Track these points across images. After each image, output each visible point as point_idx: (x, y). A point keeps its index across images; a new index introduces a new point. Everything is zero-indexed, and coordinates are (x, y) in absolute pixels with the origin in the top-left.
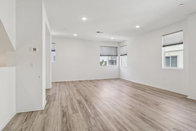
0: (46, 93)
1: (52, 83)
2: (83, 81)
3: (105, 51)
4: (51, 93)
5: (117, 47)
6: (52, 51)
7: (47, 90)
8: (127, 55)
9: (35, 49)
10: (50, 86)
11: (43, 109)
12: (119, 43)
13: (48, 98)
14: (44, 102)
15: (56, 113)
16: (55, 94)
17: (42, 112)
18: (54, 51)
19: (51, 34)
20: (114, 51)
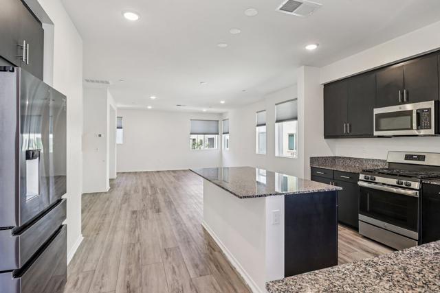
0: (110, 182)
1: (118, 173)
2: (163, 172)
3: (200, 127)
4: (115, 182)
5: (218, 121)
6: (118, 128)
7: (111, 180)
8: (228, 133)
9: (100, 136)
10: (115, 176)
11: (107, 191)
12: (221, 114)
13: (112, 186)
14: (108, 188)
15: (118, 194)
16: (120, 182)
17: (106, 193)
18: (121, 128)
19: (115, 109)
20: (214, 127)
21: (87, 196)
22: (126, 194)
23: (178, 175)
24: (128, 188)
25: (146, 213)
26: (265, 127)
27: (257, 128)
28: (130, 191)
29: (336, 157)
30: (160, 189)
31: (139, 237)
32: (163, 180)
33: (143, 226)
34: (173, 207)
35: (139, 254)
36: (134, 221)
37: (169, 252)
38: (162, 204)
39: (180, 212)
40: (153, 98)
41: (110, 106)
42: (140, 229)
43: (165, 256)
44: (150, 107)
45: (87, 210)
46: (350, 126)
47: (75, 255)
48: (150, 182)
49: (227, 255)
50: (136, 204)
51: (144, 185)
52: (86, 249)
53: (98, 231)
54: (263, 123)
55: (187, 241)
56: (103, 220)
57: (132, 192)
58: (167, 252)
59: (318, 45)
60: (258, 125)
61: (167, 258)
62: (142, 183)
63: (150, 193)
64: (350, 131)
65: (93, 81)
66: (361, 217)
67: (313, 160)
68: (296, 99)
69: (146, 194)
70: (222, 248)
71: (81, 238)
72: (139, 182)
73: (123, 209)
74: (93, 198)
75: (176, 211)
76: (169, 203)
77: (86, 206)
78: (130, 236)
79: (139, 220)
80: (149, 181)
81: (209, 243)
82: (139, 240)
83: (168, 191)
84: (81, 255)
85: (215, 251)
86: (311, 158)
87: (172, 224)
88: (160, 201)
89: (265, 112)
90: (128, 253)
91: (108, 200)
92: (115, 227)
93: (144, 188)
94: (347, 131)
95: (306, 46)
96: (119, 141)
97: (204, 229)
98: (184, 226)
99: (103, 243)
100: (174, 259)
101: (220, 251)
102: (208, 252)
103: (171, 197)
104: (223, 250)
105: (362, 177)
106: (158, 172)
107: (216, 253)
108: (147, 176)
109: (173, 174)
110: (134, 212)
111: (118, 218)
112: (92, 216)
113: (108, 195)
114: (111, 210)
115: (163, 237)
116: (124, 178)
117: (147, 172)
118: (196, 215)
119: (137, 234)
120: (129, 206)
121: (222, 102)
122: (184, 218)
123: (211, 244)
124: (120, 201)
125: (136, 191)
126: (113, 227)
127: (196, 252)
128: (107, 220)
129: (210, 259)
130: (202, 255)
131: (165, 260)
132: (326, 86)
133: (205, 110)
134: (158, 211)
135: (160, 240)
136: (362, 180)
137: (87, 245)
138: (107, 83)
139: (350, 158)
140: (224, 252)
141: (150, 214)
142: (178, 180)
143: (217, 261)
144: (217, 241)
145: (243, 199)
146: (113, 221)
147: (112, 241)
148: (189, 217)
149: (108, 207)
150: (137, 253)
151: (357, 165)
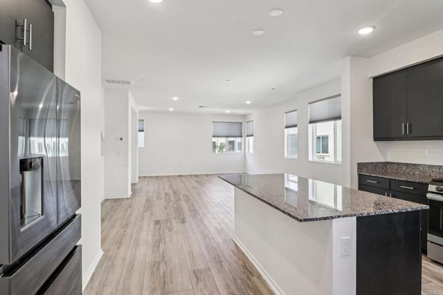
0: (132, 186)
1: (139, 177)
3: (222, 129)
4: (137, 187)
5: (241, 123)
6: (139, 131)
7: (133, 185)
8: (252, 135)
9: (121, 139)
10: (137, 181)
11: (129, 197)
12: (244, 116)
13: (133, 191)
14: (130, 193)
15: (141, 200)
16: (142, 188)
17: (128, 199)
18: (143, 131)
19: (137, 112)
20: (237, 129)
21: (109, 203)
22: (148, 200)
23: (201, 179)
24: (150, 194)
25: (170, 223)
26: (296, 128)
27: (286, 130)
28: (152, 197)
29: (387, 162)
30: (183, 195)
31: (163, 254)
32: (186, 186)
33: (167, 239)
34: (199, 217)
35: (164, 277)
36: (157, 234)
37: (199, 275)
38: (187, 213)
39: (206, 223)
40: (175, 99)
41: (132, 108)
42: (165, 243)
43: (195, 280)
44: (171, 109)
45: (108, 218)
46: (410, 126)
47: (93, 275)
48: (172, 188)
49: (268, 282)
50: (159, 213)
51: (167, 191)
52: (106, 267)
53: (119, 244)
54: (293, 124)
55: (218, 260)
56: (125, 231)
57: (155, 198)
58: (197, 274)
59: (374, 27)
60: (287, 127)
61: (197, 283)
62: (164, 189)
63: (173, 199)
64: (410, 132)
65: (113, 82)
66: (430, 237)
67: (361, 166)
68: (340, 95)
69: (170, 202)
70: (261, 273)
71: (100, 254)
72: (162, 187)
73: (146, 218)
74: (115, 204)
75: (203, 222)
76: (194, 212)
77: (107, 214)
78: (154, 251)
79: (163, 233)
80: (171, 186)
81: (244, 264)
82: (163, 257)
83: (191, 198)
84: (100, 276)
85: (253, 276)
86: (359, 164)
87: (199, 238)
88: (184, 209)
89: (296, 113)
90: (152, 273)
91: (130, 206)
92: (137, 241)
93: (166, 194)
94: (406, 132)
95: (358, 30)
96: (141, 144)
97: (237, 247)
98: (212, 241)
99: (124, 259)
100: (205, 285)
101: (259, 277)
102: (244, 277)
103: (195, 205)
104: (262, 274)
105: (432, 188)
106: (180, 176)
107: (255, 278)
108: (169, 181)
109: (195, 179)
110: (157, 222)
111: (141, 228)
112: (113, 226)
113: (129, 201)
114: (133, 219)
115: (191, 253)
116: (146, 183)
117: (168, 176)
118: (224, 227)
119: (161, 249)
120: (152, 214)
121: (248, 102)
122: (212, 230)
123: (247, 265)
124: (142, 208)
125: (158, 198)
126: (135, 239)
127: (231, 277)
128: (129, 231)
129: (249, 287)
130: (239, 281)
131: (194, 285)
132: (376, 79)
133: (228, 112)
134: (183, 221)
135: (188, 259)
136: (432, 192)
137: (107, 263)
138: (129, 83)
139: (407, 165)
140: (264, 277)
141: (175, 224)
142: (201, 185)
143: (258, 290)
144: (252, 262)
145: (303, 223)
146: (135, 232)
147: (134, 258)
148: (218, 230)
149: (130, 215)
150: (162, 274)
151: (417, 173)
